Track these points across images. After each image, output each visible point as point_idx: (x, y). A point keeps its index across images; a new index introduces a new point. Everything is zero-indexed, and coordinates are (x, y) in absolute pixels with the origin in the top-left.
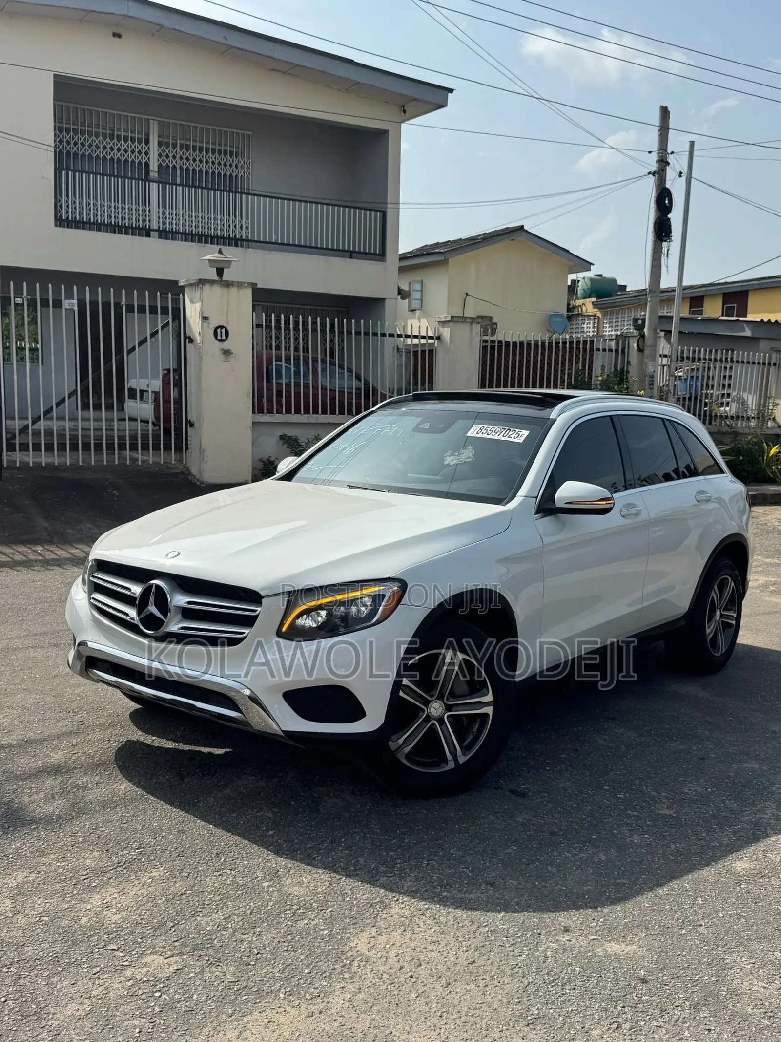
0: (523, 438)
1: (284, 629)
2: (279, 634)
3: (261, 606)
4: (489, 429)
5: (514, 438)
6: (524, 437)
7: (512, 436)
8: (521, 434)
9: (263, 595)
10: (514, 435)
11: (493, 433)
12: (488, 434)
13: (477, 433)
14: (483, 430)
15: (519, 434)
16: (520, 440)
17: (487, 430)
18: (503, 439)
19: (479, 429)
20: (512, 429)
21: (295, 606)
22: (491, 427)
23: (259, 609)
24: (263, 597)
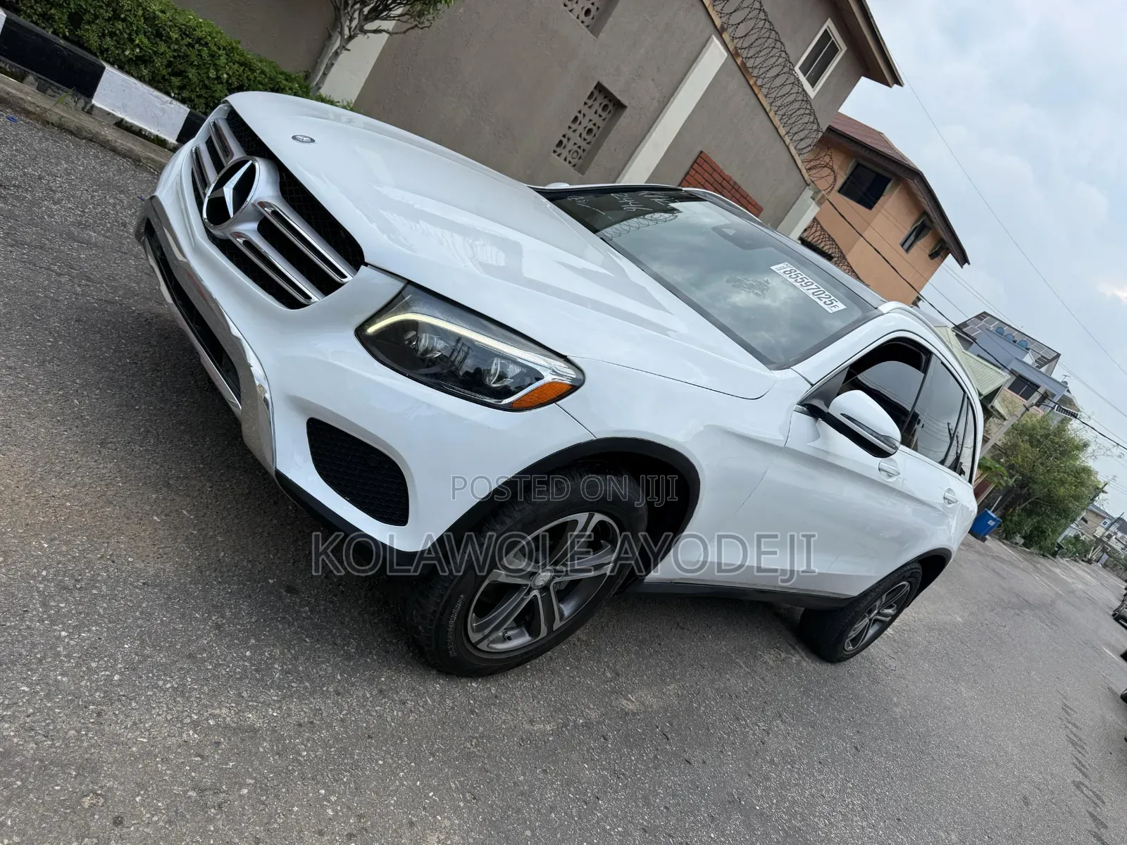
0: (835, 310)
1: (371, 330)
2: (360, 332)
3: (355, 274)
4: (801, 277)
5: (825, 303)
6: (837, 309)
7: (824, 300)
8: (835, 303)
9: (367, 260)
10: (827, 300)
11: (803, 283)
12: (796, 281)
13: (784, 272)
14: (792, 274)
15: (832, 303)
16: (831, 310)
17: (798, 276)
18: (811, 296)
19: (789, 269)
20: (827, 293)
21: (406, 308)
22: (804, 276)
23: (349, 278)
24: (366, 265)
